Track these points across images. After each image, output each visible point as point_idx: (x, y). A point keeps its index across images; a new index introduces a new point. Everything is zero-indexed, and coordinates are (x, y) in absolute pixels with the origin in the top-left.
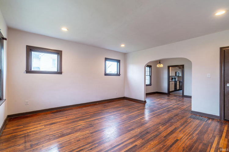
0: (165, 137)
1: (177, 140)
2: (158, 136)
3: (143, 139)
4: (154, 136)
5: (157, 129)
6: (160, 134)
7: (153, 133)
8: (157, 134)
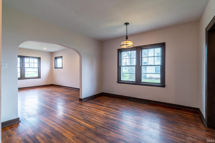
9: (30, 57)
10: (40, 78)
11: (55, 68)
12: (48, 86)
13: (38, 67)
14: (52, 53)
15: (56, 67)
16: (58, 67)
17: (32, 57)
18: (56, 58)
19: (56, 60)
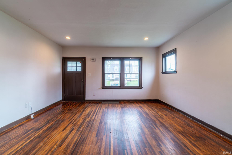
0: (73, 129)
1: (63, 131)
2: (79, 128)
3: (87, 121)
4: (82, 126)
5: (82, 134)
6: (78, 130)
7: (84, 128)
8: (80, 128)
9: (130, 58)
10: (141, 88)
11: (163, 73)
12: (152, 103)
13: (139, 72)
14: (157, 49)
15: (164, 71)
16: (167, 70)
17: (132, 58)
18: (164, 56)
19: (164, 59)
